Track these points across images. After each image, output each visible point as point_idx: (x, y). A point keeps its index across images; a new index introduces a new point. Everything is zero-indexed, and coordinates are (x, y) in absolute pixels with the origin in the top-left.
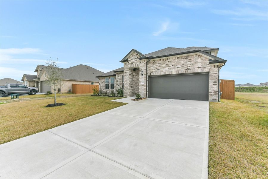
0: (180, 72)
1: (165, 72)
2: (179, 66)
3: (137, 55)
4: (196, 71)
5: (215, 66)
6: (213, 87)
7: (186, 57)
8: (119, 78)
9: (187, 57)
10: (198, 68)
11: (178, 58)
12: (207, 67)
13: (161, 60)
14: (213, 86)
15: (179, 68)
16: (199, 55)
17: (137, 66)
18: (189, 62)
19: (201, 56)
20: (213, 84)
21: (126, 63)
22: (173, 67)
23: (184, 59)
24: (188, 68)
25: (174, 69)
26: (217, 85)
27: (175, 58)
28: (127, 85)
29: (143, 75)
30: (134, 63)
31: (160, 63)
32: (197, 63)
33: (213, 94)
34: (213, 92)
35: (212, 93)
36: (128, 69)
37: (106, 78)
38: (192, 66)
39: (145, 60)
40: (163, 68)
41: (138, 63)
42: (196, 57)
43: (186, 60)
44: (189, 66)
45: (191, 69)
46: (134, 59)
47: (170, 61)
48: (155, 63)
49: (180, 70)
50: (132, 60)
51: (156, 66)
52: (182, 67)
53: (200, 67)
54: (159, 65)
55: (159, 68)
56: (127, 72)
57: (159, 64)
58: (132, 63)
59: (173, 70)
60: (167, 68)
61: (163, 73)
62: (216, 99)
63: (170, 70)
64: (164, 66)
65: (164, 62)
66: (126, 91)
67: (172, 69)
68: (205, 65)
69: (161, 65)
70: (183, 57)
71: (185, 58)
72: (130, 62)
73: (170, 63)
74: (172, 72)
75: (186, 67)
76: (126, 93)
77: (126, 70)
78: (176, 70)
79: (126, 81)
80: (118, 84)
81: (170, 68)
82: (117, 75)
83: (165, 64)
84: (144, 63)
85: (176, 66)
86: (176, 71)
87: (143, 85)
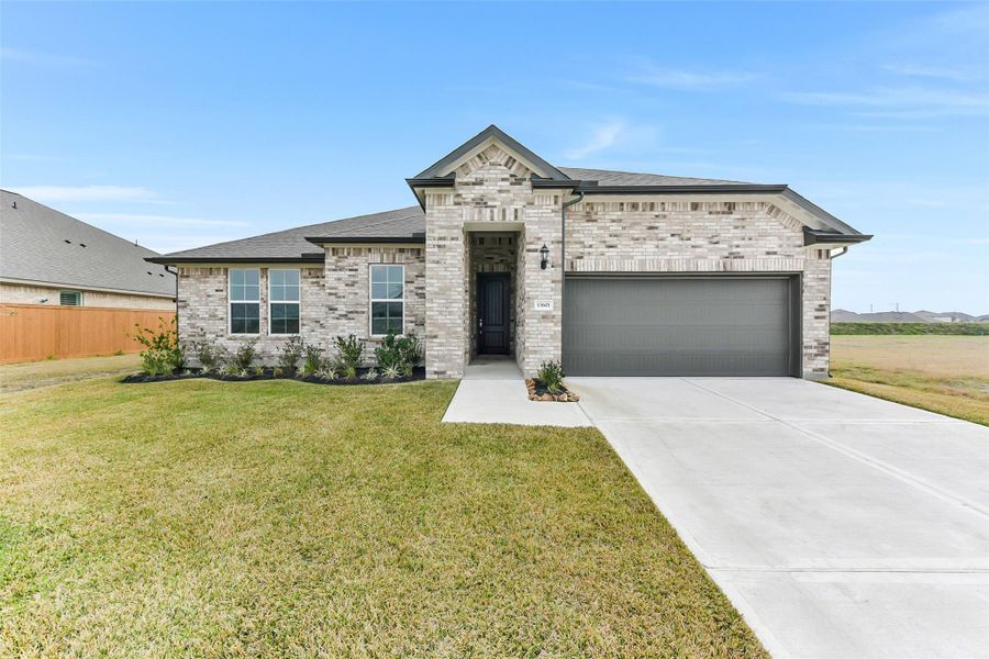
0: (704, 266)
1: (643, 262)
2: (699, 243)
3: (511, 160)
4: (760, 268)
5: (820, 251)
6: (815, 329)
7: (726, 209)
8: (344, 275)
9: (731, 207)
10: (768, 253)
11: (695, 206)
12: (799, 253)
13: (622, 204)
14: (816, 323)
15: (698, 250)
16: (773, 207)
17: (510, 217)
18: (736, 228)
19: (779, 210)
20: (817, 318)
21: (440, 196)
22: (676, 241)
23: (718, 213)
24: (734, 250)
25: (679, 249)
26: (827, 321)
27: (685, 205)
28: (450, 313)
29: (548, 265)
30: (494, 199)
31: (620, 221)
32: (763, 235)
33: (815, 351)
34: (815, 344)
35: (811, 347)
36: (457, 227)
37: (233, 269)
38: (748, 246)
39: (559, 192)
40: (632, 242)
41: (519, 205)
42: (762, 213)
43: (725, 219)
44: (735, 243)
45: (743, 257)
46: (496, 180)
47: (665, 217)
48: (594, 217)
49: (705, 258)
50: (479, 183)
51: (599, 228)
52: (713, 246)
53: (775, 253)
54: (615, 228)
55: (613, 241)
56: (447, 243)
57: (613, 221)
58: (481, 202)
59: (675, 256)
60: (650, 246)
61: (631, 266)
62: (822, 370)
63: (665, 254)
64: (636, 232)
65: (636, 216)
66: (441, 345)
67: (672, 250)
68: (788, 245)
69: (624, 228)
70: (715, 203)
71: (723, 213)
72: (469, 194)
73: (661, 224)
74: (669, 261)
75: (725, 246)
76: (442, 359)
77: (443, 233)
78: (688, 255)
79: (442, 292)
80: (342, 309)
81: (665, 247)
82: (330, 260)
83: (639, 224)
84: (553, 211)
85: (689, 239)
86: (688, 261)
87: (544, 317)
